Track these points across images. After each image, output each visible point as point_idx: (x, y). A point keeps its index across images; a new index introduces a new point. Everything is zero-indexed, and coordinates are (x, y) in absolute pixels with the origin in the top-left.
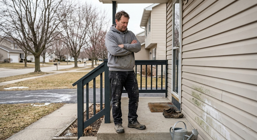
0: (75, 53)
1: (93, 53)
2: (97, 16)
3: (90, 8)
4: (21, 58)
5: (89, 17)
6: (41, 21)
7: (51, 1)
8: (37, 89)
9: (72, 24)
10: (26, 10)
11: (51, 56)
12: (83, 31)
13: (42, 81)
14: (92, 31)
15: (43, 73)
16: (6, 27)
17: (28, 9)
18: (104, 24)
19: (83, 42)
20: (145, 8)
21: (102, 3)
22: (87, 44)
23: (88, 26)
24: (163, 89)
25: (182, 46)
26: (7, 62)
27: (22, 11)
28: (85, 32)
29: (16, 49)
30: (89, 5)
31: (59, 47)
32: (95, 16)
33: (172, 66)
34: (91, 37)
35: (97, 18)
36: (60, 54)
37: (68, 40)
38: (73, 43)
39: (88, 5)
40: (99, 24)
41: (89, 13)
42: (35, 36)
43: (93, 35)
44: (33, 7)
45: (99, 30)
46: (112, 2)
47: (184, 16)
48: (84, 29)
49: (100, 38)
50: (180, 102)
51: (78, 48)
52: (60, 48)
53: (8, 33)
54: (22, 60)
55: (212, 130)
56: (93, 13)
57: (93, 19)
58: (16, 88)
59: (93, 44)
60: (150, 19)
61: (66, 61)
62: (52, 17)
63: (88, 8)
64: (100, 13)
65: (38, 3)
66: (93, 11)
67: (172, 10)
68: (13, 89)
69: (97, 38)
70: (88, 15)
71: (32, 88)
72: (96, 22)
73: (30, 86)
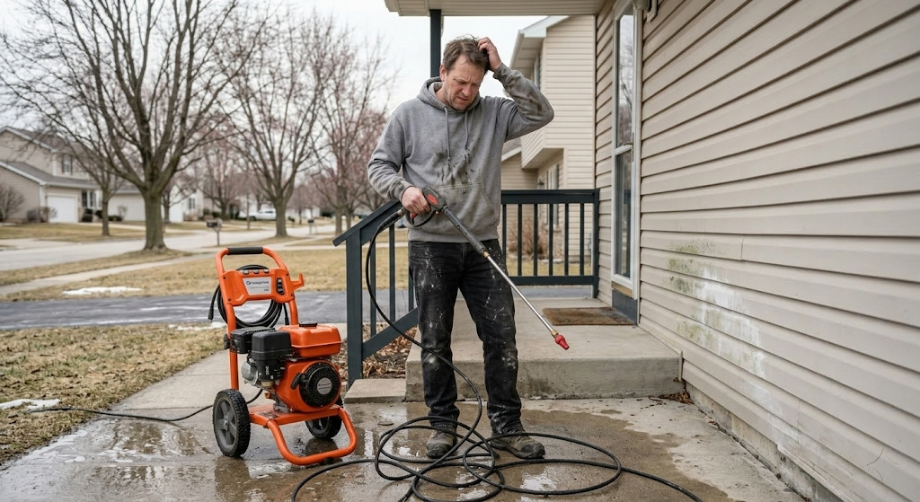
0: (278, 186)
1: (338, 187)
2: (353, 58)
3: (329, 28)
4: (86, 205)
5: (326, 60)
6: (164, 76)
7: (198, 7)
8: (170, 293)
9: (265, 86)
10: (113, 37)
11: (190, 200)
12: (304, 110)
13: (179, 274)
14: (334, 111)
15: (175, 254)
16: (46, 95)
17: (122, 32)
18: (378, 85)
19: (306, 148)
20: (522, 28)
21: (397, 13)
22: (318, 157)
23: (321, 93)
24: (585, 274)
25: (642, 142)
26: (39, 221)
27: (99, 40)
28: (313, 112)
29: (67, 174)
30: (326, 19)
31: (218, 170)
32: (348, 58)
33: (612, 204)
34: (330, 131)
35: (354, 65)
36: (220, 194)
37: (253, 141)
38: (271, 154)
39: (321, 20)
40: (360, 87)
41: (325, 47)
42: (146, 127)
43: (339, 126)
44: (139, 28)
45: (361, 107)
46: (429, 13)
47: (647, 54)
48: (308, 102)
49: (362, 136)
50: (636, 297)
51: (287, 169)
52: (221, 170)
53: (54, 117)
54: (89, 215)
55: (721, 338)
56: (340, 49)
57: (339, 67)
58: (102, 290)
59: (341, 154)
60: (539, 66)
61: (244, 219)
62: (204, 62)
63: (322, 29)
64: (364, 45)
65: (154, 13)
66: (339, 42)
67: (611, 38)
68: (93, 293)
69: (352, 137)
70: (323, 52)
71: (153, 290)
72: (348, 76)
73: (143, 286)
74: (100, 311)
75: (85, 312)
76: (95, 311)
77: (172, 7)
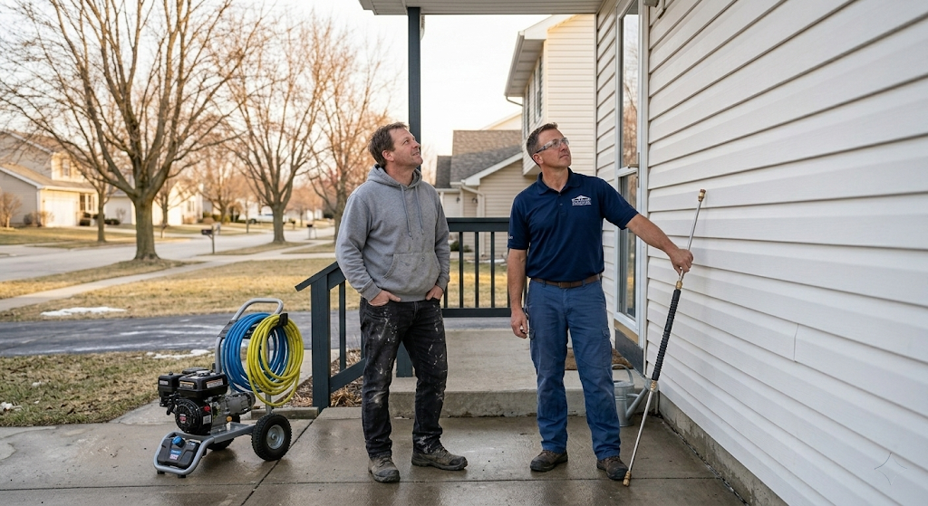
0: (276, 192)
1: (339, 191)
2: (354, 60)
3: (328, 29)
4: (84, 209)
5: (325, 62)
6: (155, 78)
7: (189, 8)
8: (154, 314)
9: (262, 87)
10: (101, 37)
11: (189, 202)
12: (302, 112)
13: (166, 289)
14: (333, 114)
15: (167, 264)
16: (31, 100)
17: (110, 33)
18: (377, 88)
19: (305, 151)
20: (522, 29)
22: (317, 160)
23: (320, 95)
26: (35, 224)
27: (87, 41)
28: (311, 115)
29: (65, 178)
30: (325, 19)
31: (218, 172)
32: (347, 60)
35: (353, 67)
36: (219, 196)
37: (251, 145)
38: (269, 157)
39: (320, 20)
40: (361, 90)
41: (325, 48)
42: (136, 131)
43: (338, 129)
44: (128, 29)
45: (361, 109)
46: (407, 11)
48: (306, 104)
51: (285, 172)
52: (221, 172)
53: (42, 120)
54: (86, 219)
56: (339, 49)
57: (339, 68)
58: (83, 310)
59: (340, 158)
60: (540, 70)
61: (244, 222)
62: (194, 65)
63: (320, 31)
64: (364, 47)
65: (143, 13)
66: (338, 43)
67: (613, 41)
68: (73, 314)
69: (352, 140)
70: (322, 55)
71: (136, 310)
72: (348, 79)
73: (128, 305)
74: (77, 336)
75: (62, 337)
76: (73, 336)
77: (163, 7)
